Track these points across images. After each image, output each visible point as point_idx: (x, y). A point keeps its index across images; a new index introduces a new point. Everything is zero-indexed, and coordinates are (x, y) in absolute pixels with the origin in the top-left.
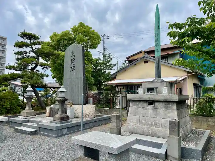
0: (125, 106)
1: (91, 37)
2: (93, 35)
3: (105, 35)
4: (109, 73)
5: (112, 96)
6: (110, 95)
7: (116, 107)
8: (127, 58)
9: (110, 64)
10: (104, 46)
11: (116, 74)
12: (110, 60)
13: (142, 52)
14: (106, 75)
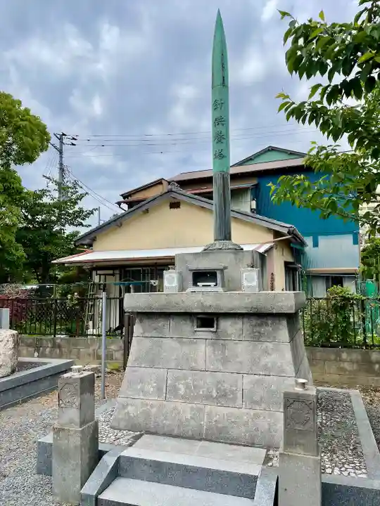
0: (117, 325)
1: (17, 128)
2: (25, 122)
3: (64, 135)
4: (74, 235)
5: (78, 299)
6: (73, 294)
7: (90, 331)
8: (124, 196)
9: (77, 208)
10: (61, 164)
11: (92, 236)
12: (78, 199)
13: (163, 182)
14: (67, 238)
